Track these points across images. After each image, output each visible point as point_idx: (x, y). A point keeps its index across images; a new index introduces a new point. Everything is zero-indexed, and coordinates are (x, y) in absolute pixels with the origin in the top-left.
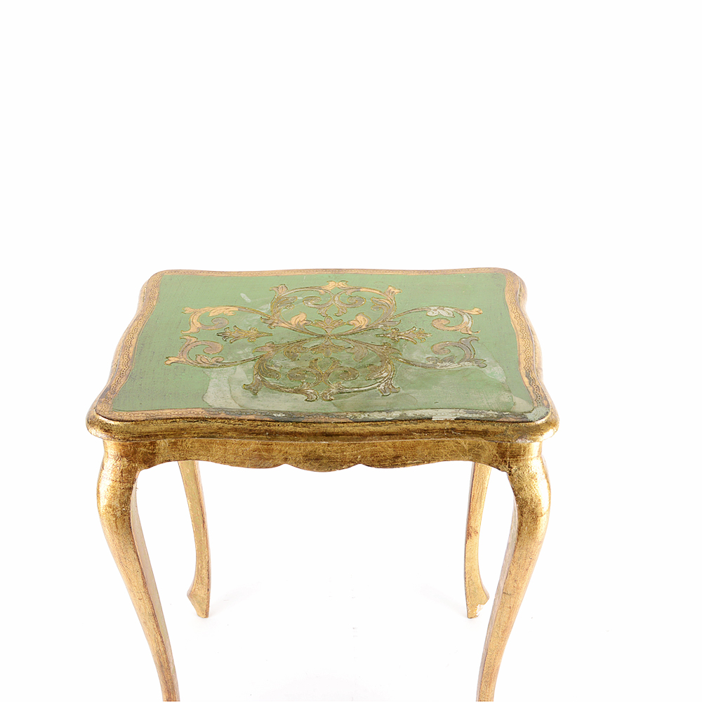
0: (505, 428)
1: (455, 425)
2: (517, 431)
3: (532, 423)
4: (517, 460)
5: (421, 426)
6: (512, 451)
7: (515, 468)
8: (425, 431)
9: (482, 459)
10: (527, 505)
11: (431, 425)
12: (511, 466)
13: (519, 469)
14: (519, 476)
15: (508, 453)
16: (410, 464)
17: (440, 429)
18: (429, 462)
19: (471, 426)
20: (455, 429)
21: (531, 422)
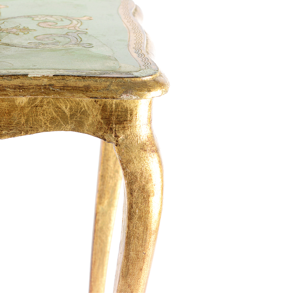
0: (108, 83)
1: (53, 82)
2: (121, 86)
3: (138, 79)
4: (124, 127)
5: (16, 82)
6: (118, 115)
7: (122, 137)
8: (20, 87)
9: (86, 127)
10: (136, 180)
11: (27, 82)
12: (118, 134)
13: (126, 138)
14: (126, 147)
15: (114, 119)
16: (5, 135)
17: (37, 86)
18: (27, 133)
19: (72, 82)
20: (53, 85)
21: (137, 77)
